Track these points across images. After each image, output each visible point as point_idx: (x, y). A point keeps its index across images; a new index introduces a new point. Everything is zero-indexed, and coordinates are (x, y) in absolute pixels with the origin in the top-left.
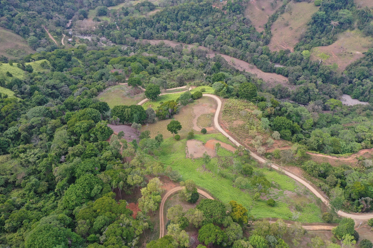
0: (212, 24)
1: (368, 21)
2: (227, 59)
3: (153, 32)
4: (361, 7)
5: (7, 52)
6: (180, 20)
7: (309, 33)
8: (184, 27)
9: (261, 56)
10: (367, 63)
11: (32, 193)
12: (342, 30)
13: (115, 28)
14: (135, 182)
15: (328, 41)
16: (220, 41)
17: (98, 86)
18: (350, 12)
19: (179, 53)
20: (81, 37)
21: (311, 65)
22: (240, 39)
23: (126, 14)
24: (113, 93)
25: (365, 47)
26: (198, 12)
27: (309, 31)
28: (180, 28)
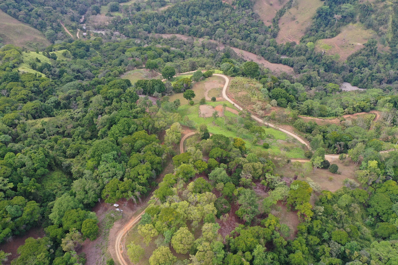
0: (222, 18)
1: (369, 15)
2: (237, 51)
3: (165, 27)
4: (362, 2)
5: (27, 44)
6: (191, 15)
7: (314, 27)
8: (195, 22)
9: (268, 48)
10: (366, 53)
11: (80, 137)
12: (345, 23)
13: (128, 23)
14: (160, 126)
15: (332, 34)
16: (229, 34)
17: (119, 70)
18: (353, 6)
19: (191, 45)
20: (95, 32)
21: (315, 56)
22: (249, 32)
23: (138, 9)
24: (133, 75)
25: (366, 39)
26: (208, 7)
27: (314, 24)
28: (191, 22)
